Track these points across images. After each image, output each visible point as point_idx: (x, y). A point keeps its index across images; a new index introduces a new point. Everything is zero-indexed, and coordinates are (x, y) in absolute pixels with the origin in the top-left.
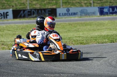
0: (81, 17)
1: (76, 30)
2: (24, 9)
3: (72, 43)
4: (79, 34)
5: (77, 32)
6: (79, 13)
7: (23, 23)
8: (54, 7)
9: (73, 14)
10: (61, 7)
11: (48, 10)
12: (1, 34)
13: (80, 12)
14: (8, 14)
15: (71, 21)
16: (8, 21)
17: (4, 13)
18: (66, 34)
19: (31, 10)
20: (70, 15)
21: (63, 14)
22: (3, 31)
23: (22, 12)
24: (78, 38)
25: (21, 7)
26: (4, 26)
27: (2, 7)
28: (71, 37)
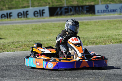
0: (120, 14)
1: (115, 28)
2: (61, 6)
3: (111, 42)
4: (119, 32)
5: (116, 30)
6: (119, 10)
7: (59, 21)
8: (92, 4)
9: (112, 11)
10: (100, 4)
11: (86, 7)
12: (38, 33)
13: (120, 8)
14: (44, 11)
15: (110, 18)
16: (44, 18)
17: (40, 11)
18: (105, 32)
19: (68, 7)
20: (109, 12)
21: (101, 11)
22: (39, 30)
23: (59, 9)
24: (117, 37)
25: (57, 4)
26: (40, 24)
27: (38, 5)
28: (110, 36)
